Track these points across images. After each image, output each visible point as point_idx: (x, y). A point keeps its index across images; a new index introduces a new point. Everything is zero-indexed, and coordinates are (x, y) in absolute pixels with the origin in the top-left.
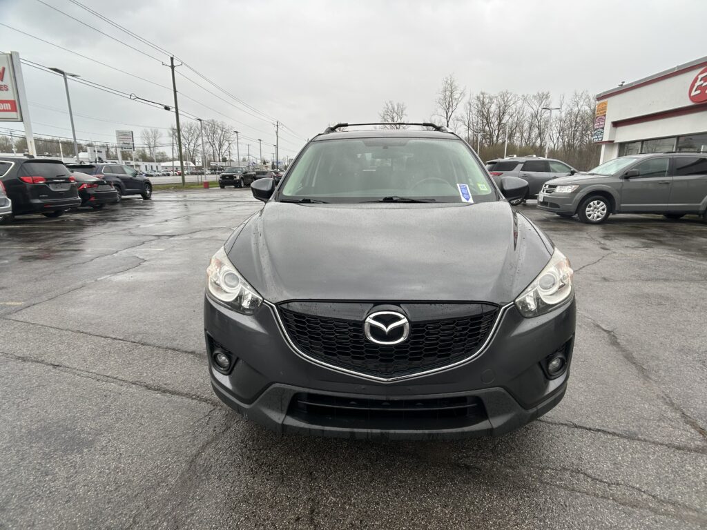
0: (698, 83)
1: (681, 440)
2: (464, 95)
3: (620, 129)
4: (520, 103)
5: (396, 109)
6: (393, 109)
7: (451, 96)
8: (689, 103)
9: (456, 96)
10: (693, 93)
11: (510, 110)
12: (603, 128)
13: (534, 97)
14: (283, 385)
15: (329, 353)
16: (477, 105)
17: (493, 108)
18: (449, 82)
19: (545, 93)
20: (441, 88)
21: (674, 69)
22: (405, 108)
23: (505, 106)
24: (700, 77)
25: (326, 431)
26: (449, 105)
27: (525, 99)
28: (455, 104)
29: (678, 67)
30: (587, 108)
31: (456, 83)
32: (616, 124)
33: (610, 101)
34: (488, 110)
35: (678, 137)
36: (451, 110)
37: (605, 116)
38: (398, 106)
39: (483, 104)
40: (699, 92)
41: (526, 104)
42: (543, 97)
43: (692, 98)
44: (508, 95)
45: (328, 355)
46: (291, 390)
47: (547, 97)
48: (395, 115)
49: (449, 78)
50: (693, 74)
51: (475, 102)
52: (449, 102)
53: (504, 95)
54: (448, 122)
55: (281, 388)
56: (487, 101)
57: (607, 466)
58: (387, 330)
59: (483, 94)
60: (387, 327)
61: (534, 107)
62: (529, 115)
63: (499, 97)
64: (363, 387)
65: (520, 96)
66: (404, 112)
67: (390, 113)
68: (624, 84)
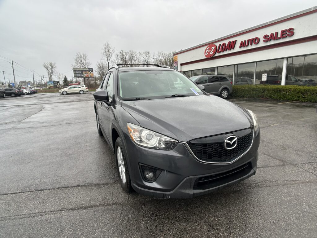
0: (207, 51)
1: (277, 164)
2: (114, 51)
3: (183, 66)
4: (138, 55)
5: (82, 56)
6: (81, 56)
7: (108, 52)
8: (205, 58)
9: (111, 51)
10: (206, 54)
11: (135, 58)
12: (177, 66)
13: (144, 53)
14: (190, 177)
15: (210, 158)
16: (120, 56)
17: (127, 57)
18: (107, 45)
19: (148, 52)
20: (104, 48)
21: (199, 45)
22: (87, 56)
23: (132, 56)
24: (207, 49)
25: (210, 190)
26: (108, 55)
27: (140, 54)
28: (110, 55)
29: (200, 45)
30: (162, 58)
31: (110, 46)
32: (182, 65)
33: (178, 56)
34: (125, 58)
35: (203, 69)
36: (109, 57)
37: (177, 61)
38: (84, 55)
39: (123, 55)
40: (208, 54)
41: (141, 56)
42: (147, 53)
43: (206, 56)
44: (133, 52)
45: (209, 158)
46: (195, 178)
47: (149, 53)
48: (82, 59)
49: (107, 43)
50: (205, 48)
51: (119, 54)
52: (108, 54)
53: (131, 52)
54: (108, 63)
55: (190, 178)
56: (124, 54)
57: (270, 177)
58: (232, 143)
59: (122, 51)
60: (231, 142)
61: (144, 57)
62: (142, 60)
63: (129, 53)
64: (222, 168)
65: (138, 52)
66: (87, 58)
67: (79, 58)
68: (182, 50)
